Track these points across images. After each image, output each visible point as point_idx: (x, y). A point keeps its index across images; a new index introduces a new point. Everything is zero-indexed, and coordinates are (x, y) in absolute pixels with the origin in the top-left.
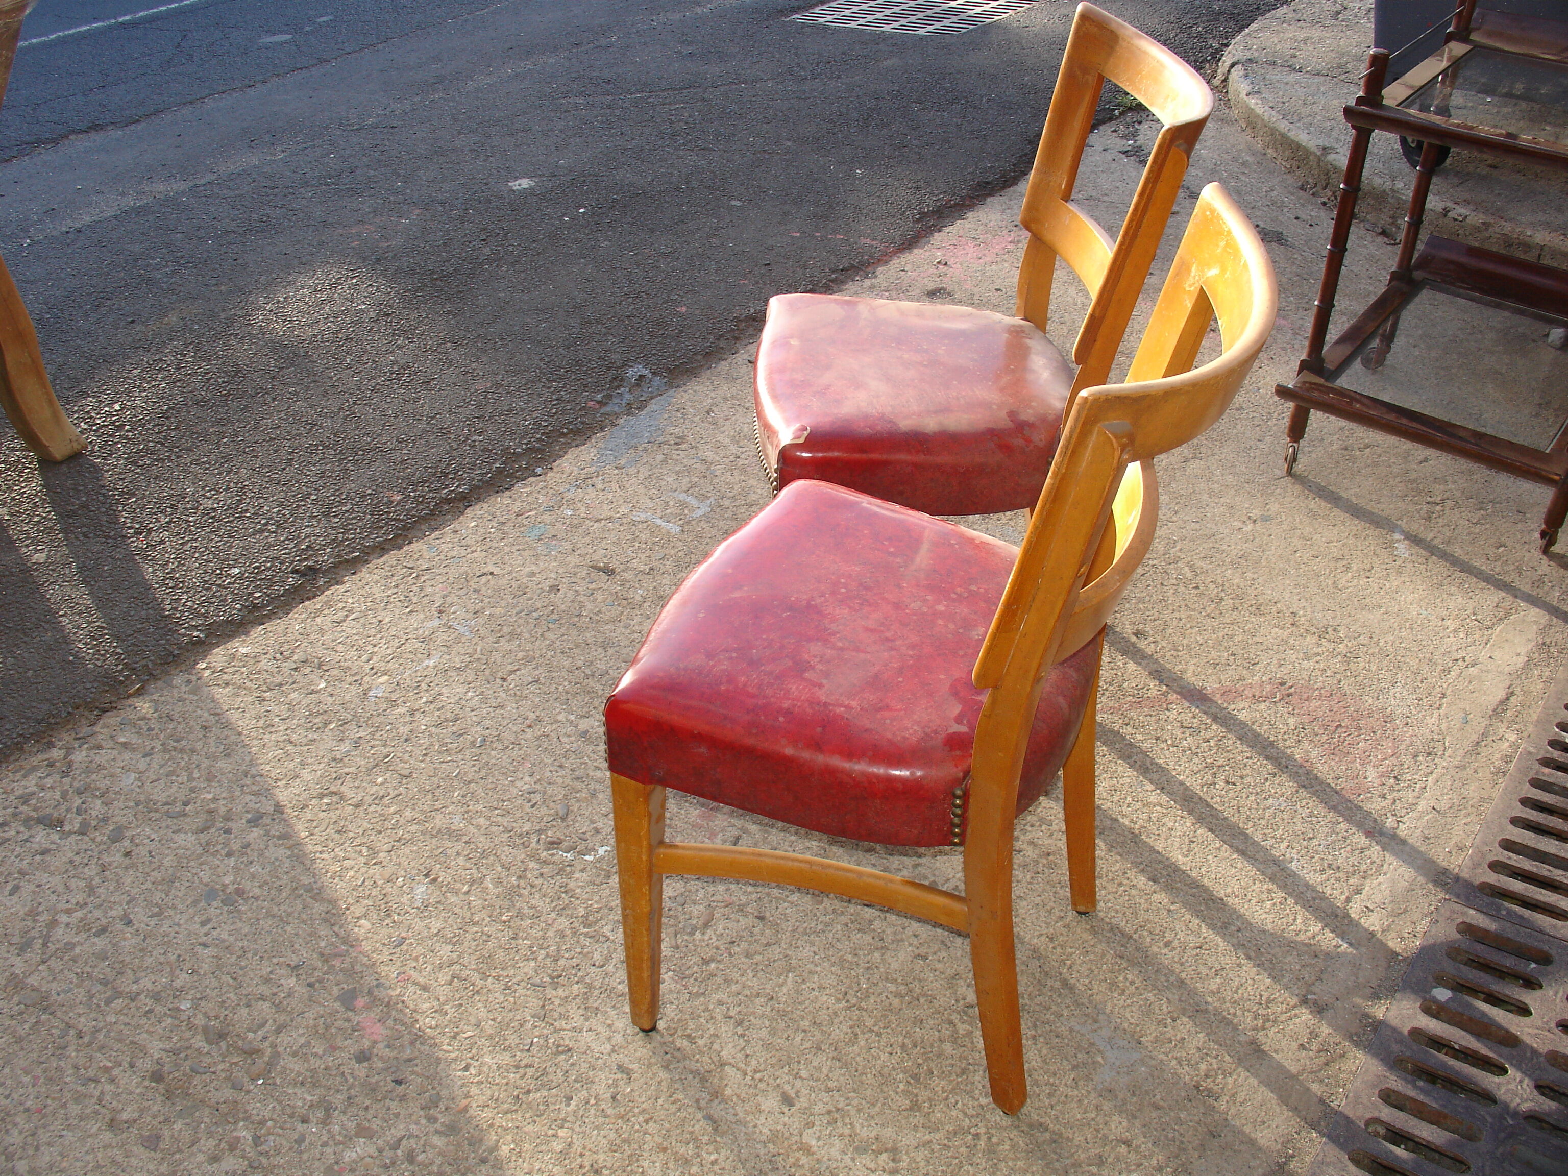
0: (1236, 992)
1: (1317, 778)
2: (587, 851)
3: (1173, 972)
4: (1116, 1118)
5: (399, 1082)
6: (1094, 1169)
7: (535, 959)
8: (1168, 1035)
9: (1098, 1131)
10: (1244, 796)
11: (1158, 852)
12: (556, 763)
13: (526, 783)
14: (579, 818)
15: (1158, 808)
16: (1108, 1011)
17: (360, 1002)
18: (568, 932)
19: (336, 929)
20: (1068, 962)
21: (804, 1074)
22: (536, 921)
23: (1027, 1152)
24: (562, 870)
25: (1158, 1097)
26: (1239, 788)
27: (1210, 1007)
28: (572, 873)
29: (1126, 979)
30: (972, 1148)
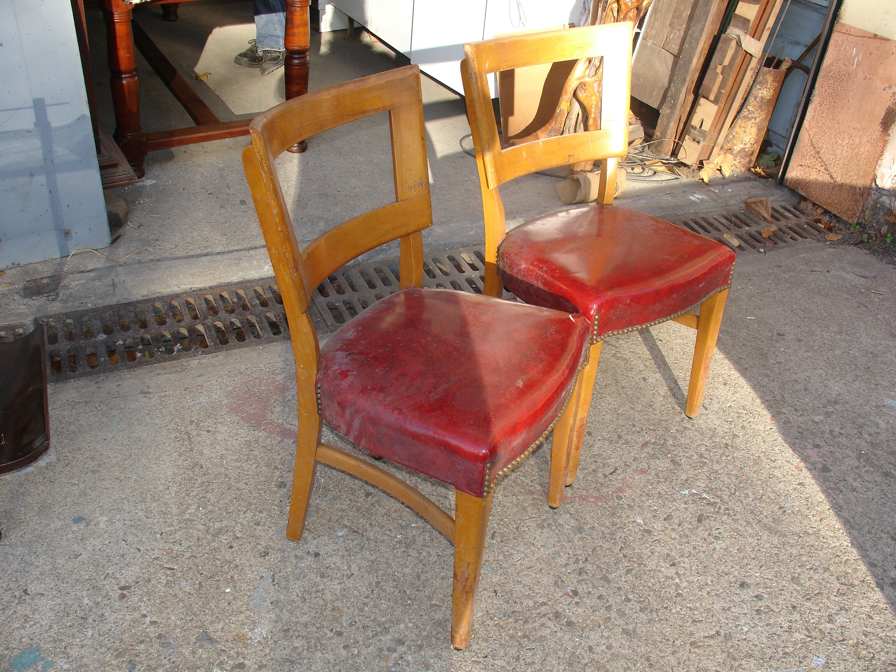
2: (693, 495)
7: (733, 457)
12: (697, 551)
13: (719, 545)
14: (693, 512)
17: (819, 466)
18: (715, 463)
19: (834, 501)
21: (634, 383)
22: (729, 472)
24: (710, 490)
28: (705, 487)
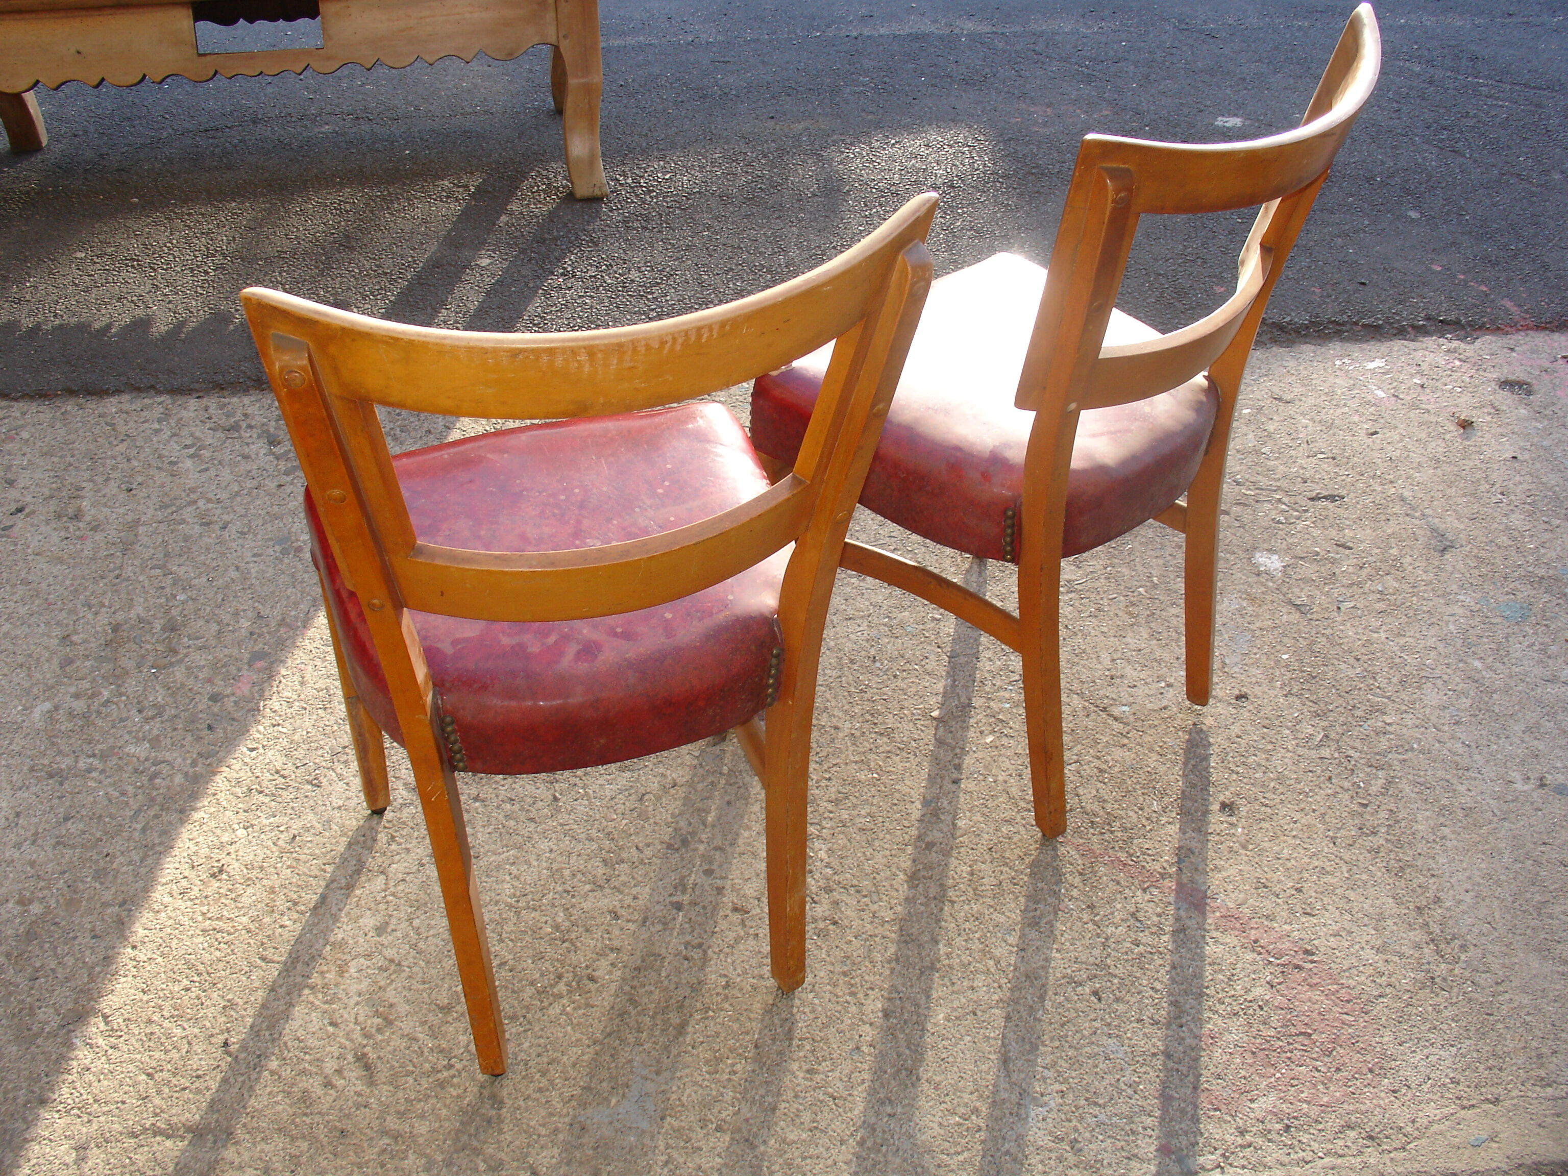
0: (804, 1158)
1: (1197, 1059)
3: (779, 1094)
4: (556, 1151)
5: (210, 727)
6: (482, 1166)
8: (693, 1135)
9: (529, 1146)
10: (1092, 1016)
11: (928, 997)
15: (991, 962)
16: (678, 1074)
17: (260, 664)
20: (711, 1013)
21: (416, 923)
23: (461, 1109)
25: (609, 1168)
26: (1098, 1006)
27: (762, 1148)
29: (733, 1065)
30: (435, 1070)
